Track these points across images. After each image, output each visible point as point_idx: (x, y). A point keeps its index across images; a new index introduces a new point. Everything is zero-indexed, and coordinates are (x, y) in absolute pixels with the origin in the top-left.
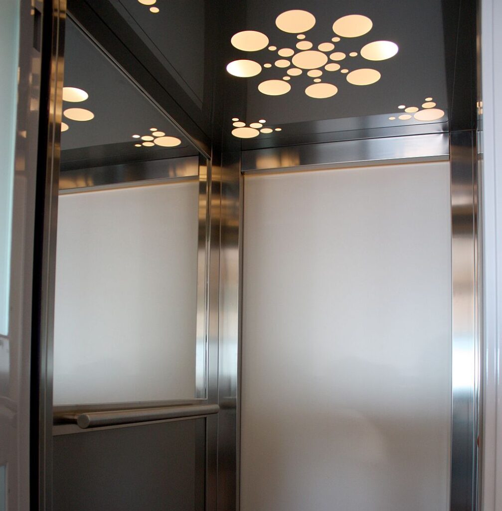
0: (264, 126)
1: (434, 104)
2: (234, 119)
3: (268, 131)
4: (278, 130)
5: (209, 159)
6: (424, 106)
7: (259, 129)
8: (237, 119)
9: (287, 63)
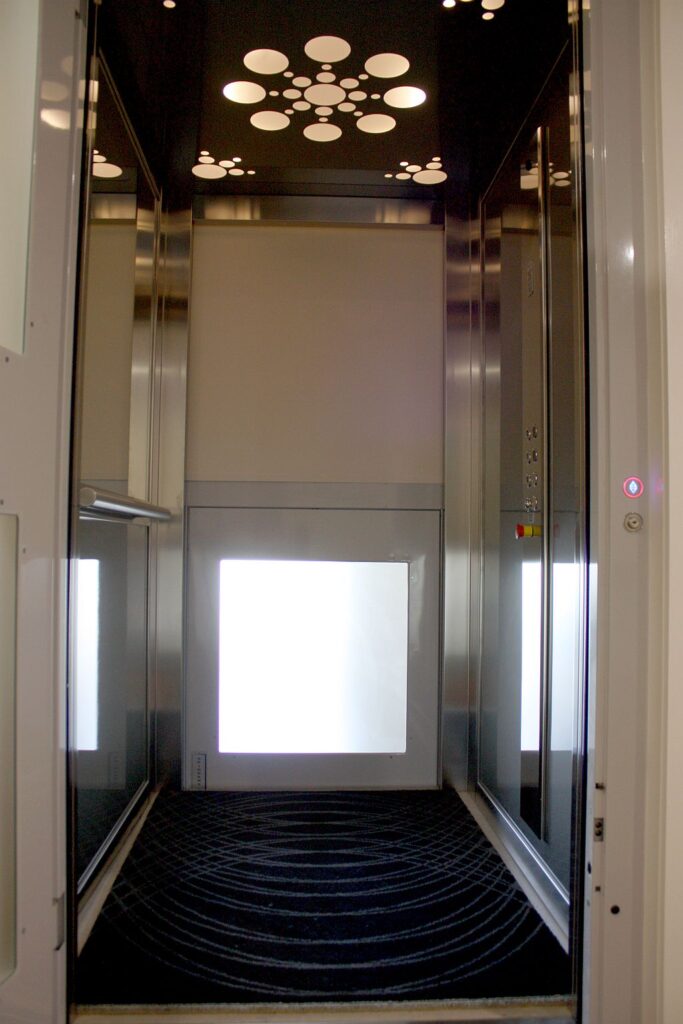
0: (237, 166)
1: (440, 165)
2: (203, 153)
3: (239, 172)
4: (251, 172)
5: (158, 200)
6: (428, 166)
7: (228, 169)
8: (207, 153)
9: (298, 94)
